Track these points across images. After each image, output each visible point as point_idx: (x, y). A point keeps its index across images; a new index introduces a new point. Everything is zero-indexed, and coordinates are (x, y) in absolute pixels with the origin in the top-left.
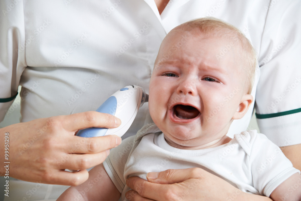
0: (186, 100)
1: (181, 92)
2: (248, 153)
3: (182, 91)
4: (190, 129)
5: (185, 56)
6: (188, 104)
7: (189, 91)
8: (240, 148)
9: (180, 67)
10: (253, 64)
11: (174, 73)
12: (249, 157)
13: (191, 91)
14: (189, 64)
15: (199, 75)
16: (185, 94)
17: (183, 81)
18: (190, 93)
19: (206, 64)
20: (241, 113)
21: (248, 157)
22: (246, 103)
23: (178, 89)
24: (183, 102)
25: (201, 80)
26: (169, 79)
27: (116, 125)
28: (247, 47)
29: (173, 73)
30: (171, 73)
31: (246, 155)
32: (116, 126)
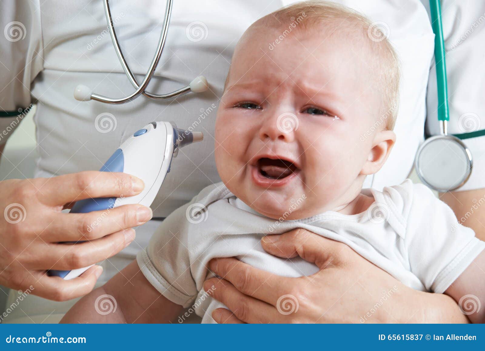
0: (274, 149)
1: (266, 136)
2: (402, 234)
3: (268, 134)
4: (285, 196)
5: (270, 71)
6: (279, 156)
7: (280, 135)
8: (387, 225)
9: (264, 93)
10: (393, 76)
11: (254, 103)
12: (404, 240)
13: (283, 134)
14: (279, 84)
15: (295, 105)
16: (273, 139)
17: (269, 118)
18: (282, 137)
19: (307, 85)
20: (376, 163)
21: (402, 241)
22: (384, 146)
23: (262, 131)
24: (270, 153)
25: (299, 113)
26: (246, 113)
27: (135, 191)
28: (381, 48)
29: (252, 103)
30: (249, 102)
31: (398, 237)
32: (133, 193)
